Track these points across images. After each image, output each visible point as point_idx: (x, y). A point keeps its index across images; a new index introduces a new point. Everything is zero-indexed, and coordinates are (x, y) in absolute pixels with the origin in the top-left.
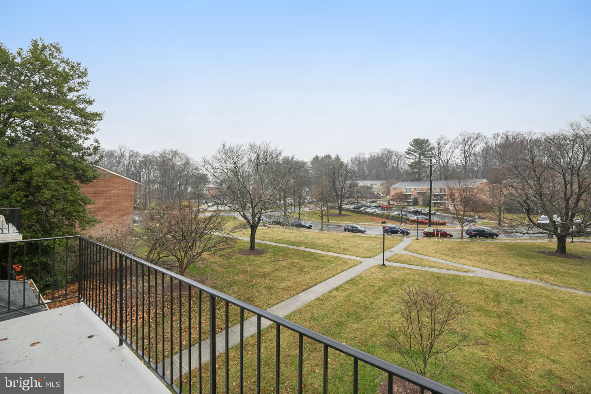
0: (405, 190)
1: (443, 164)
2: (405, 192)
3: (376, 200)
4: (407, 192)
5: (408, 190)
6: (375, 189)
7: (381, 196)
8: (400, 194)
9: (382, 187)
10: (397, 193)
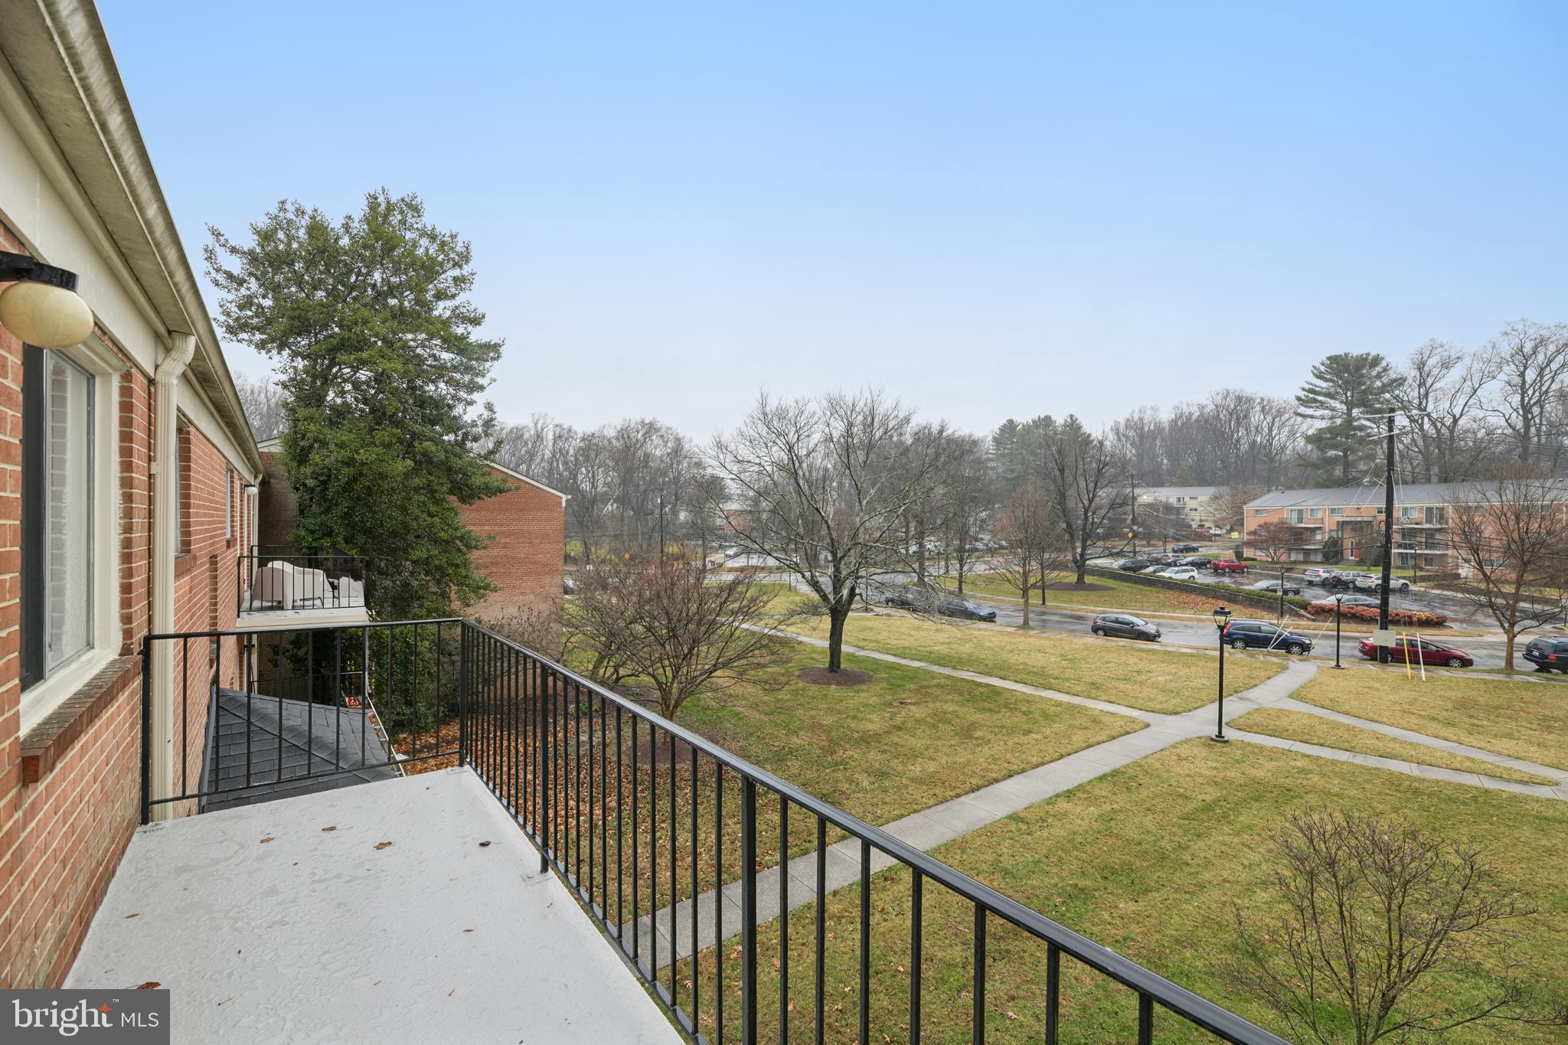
0: (1295, 515)
1: (1438, 431)
2: (1293, 521)
3: (1195, 545)
4: (1300, 520)
5: (1307, 516)
6: (1193, 513)
7: (1212, 532)
8: (1275, 526)
9: (1214, 506)
10: (1266, 523)
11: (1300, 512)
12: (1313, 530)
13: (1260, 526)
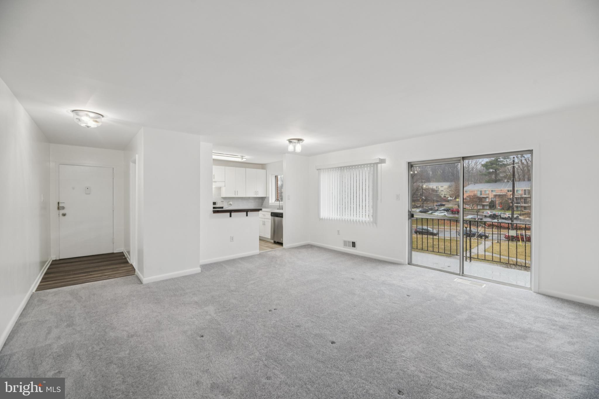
0: (479, 192)
1: (527, 163)
2: (479, 195)
3: (444, 203)
4: (481, 194)
5: (483, 193)
6: (442, 192)
7: (449, 199)
8: (473, 196)
9: (450, 189)
10: (469, 196)
11: (481, 191)
12: (485, 198)
13: (467, 196)
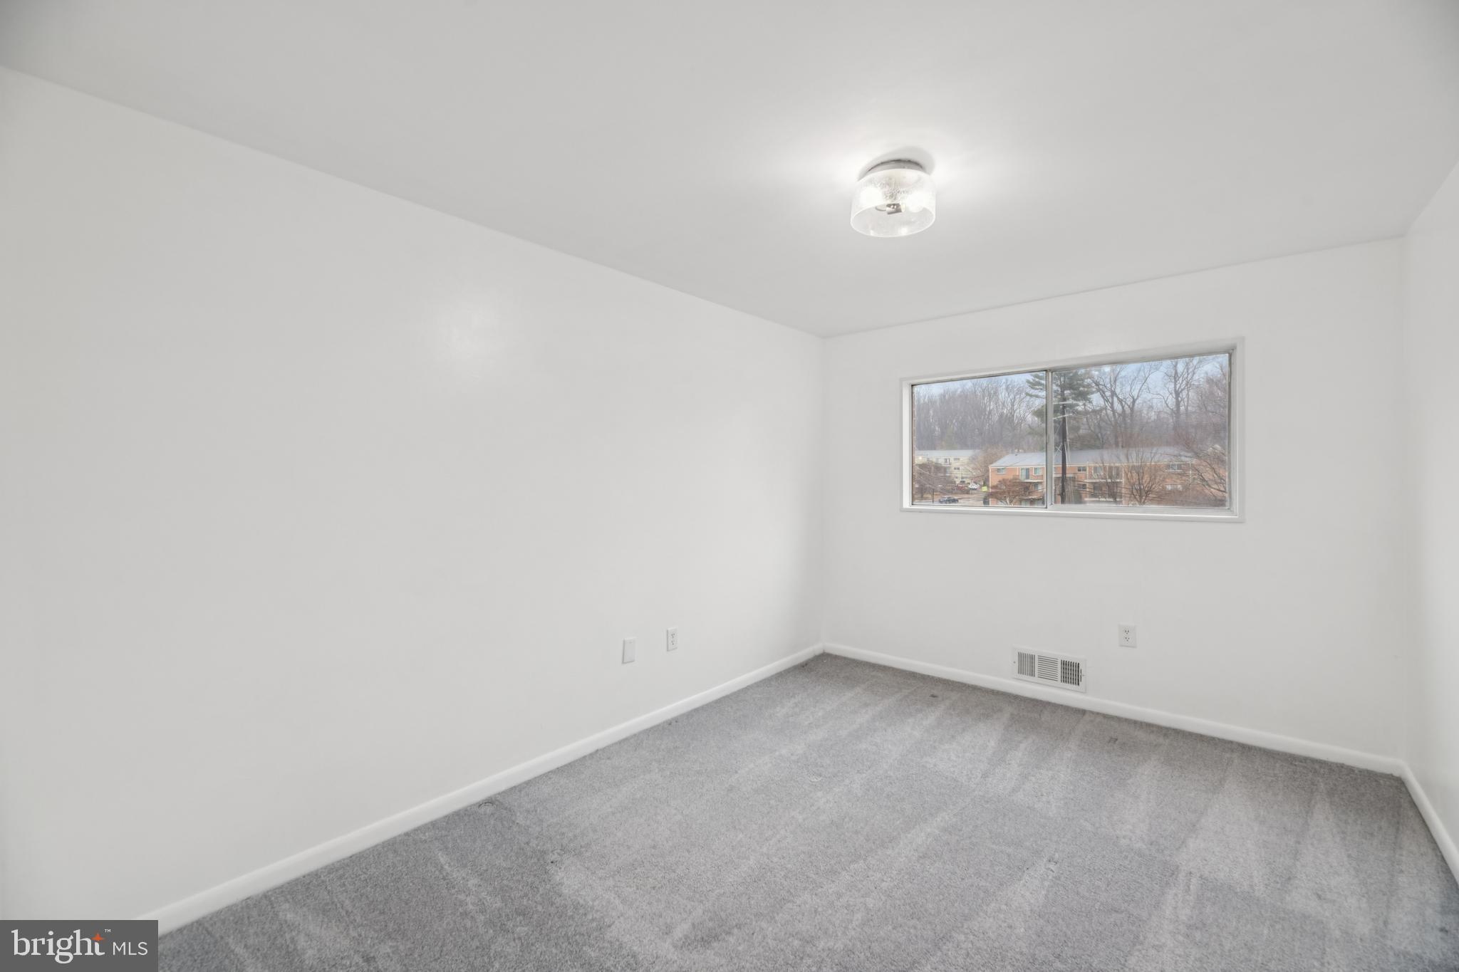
0: (1024, 473)
2: (1023, 479)
4: (1028, 477)
5: (1032, 473)
6: (956, 471)
7: (970, 486)
8: (1010, 481)
9: (972, 465)
10: (1004, 480)
11: (1028, 470)
12: (1036, 484)
13: (1000, 481)
